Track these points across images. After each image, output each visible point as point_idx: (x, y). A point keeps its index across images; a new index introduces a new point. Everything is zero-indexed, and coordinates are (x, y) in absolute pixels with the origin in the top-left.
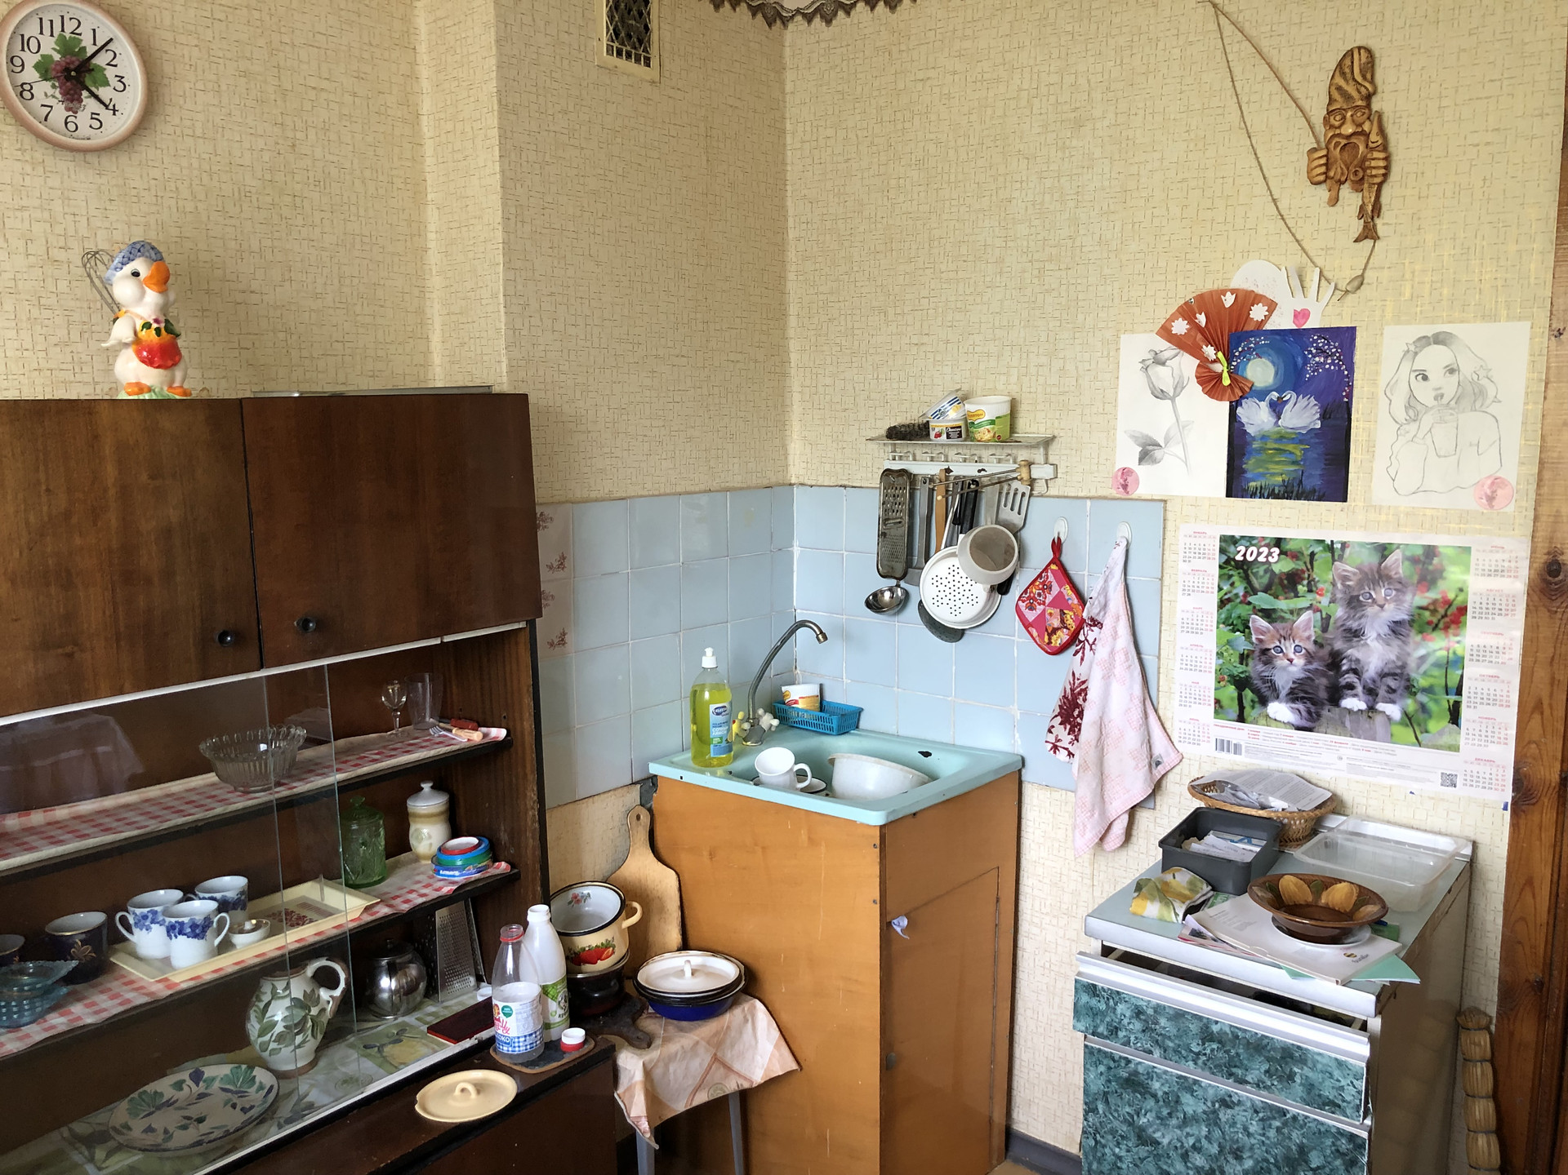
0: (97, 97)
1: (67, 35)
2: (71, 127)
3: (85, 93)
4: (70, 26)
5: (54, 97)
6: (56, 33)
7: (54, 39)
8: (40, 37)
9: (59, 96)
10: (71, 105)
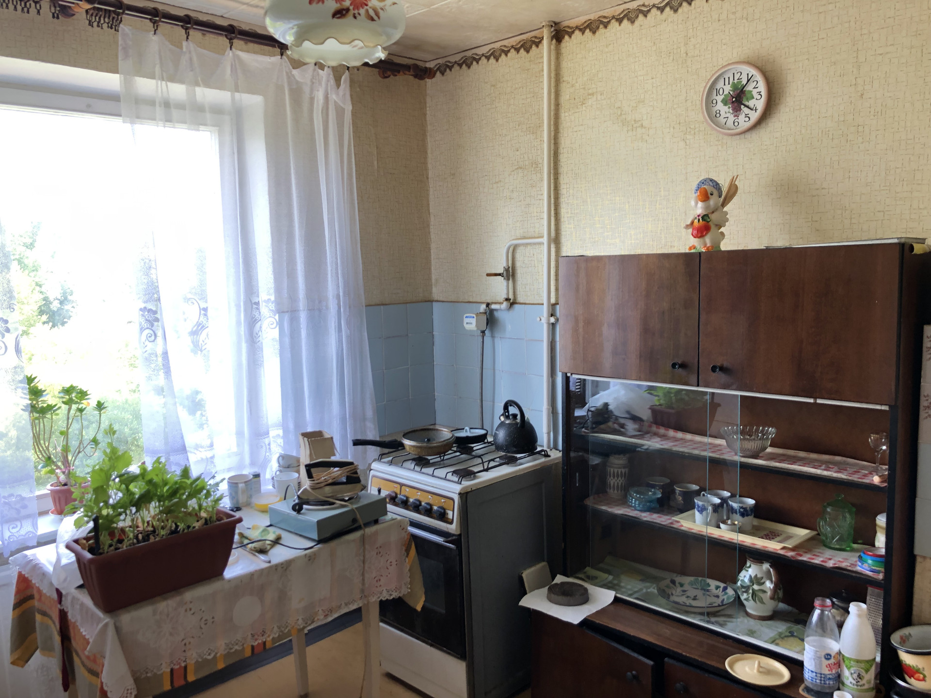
0: (748, 107)
1: (736, 81)
2: (736, 124)
3: (742, 106)
4: (737, 77)
5: (729, 112)
6: (731, 83)
7: (730, 85)
8: (724, 87)
9: (731, 111)
10: (736, 114)
